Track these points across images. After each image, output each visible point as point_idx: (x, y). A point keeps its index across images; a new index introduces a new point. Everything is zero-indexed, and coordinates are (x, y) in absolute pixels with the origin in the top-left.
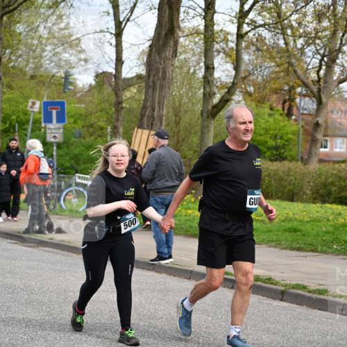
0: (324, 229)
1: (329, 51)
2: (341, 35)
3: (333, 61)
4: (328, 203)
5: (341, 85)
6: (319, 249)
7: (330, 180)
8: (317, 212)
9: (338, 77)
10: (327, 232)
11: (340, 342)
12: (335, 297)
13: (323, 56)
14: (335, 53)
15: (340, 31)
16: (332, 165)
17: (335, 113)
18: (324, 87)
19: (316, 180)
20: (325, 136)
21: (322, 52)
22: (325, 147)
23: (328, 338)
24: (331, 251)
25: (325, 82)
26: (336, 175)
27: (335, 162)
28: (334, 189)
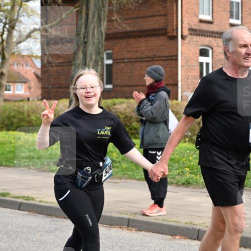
0: (8, 149)
1: (10, 20)
2: (18, 8)
3: (12, 27)
4: (11, 130)
5: (19, 45)
6: (4, 164)
7: (12, 114)
8: (3, 137)
9: (17, 40)
10: (10, 152)
11: (17, 230)
12: (15, 197)
13: (5, 24)
14: (14, 22)
15: (16, 6)
16: (13, 103)
17: (15, 65)
18: (6, 47)
19: (2, 114)
20: (8, 82)
21: (4, 21)
22: (9, 90)
23: (9, 227)
24: (12, 165)
25: (7, 43)
26: (16, 111)
27: (15, 101)
28: (15, 120)
